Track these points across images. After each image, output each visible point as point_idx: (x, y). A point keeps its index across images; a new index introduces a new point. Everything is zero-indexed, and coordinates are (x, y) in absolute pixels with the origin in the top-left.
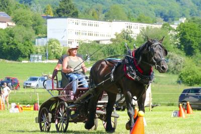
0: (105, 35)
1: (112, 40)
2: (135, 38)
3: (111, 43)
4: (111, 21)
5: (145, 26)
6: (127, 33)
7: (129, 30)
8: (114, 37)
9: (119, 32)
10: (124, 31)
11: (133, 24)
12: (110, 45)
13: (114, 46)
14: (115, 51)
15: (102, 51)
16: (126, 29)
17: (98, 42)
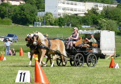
0: (81, 11)
1: (85, 14)
2: (100, 13)
3: (85, 15)
4: (85, 2)
5: (106, 5)
6: (95, 10)
7: (96, 8)
8: (87, 12)
9: (90, 9)
10: (93, 8)
11: (99, 4)
12: (84, 17)
13: (86, 18)
14: (87, 21)
15: (79, 21)
16: (94, 7)
17: (76, 15)
